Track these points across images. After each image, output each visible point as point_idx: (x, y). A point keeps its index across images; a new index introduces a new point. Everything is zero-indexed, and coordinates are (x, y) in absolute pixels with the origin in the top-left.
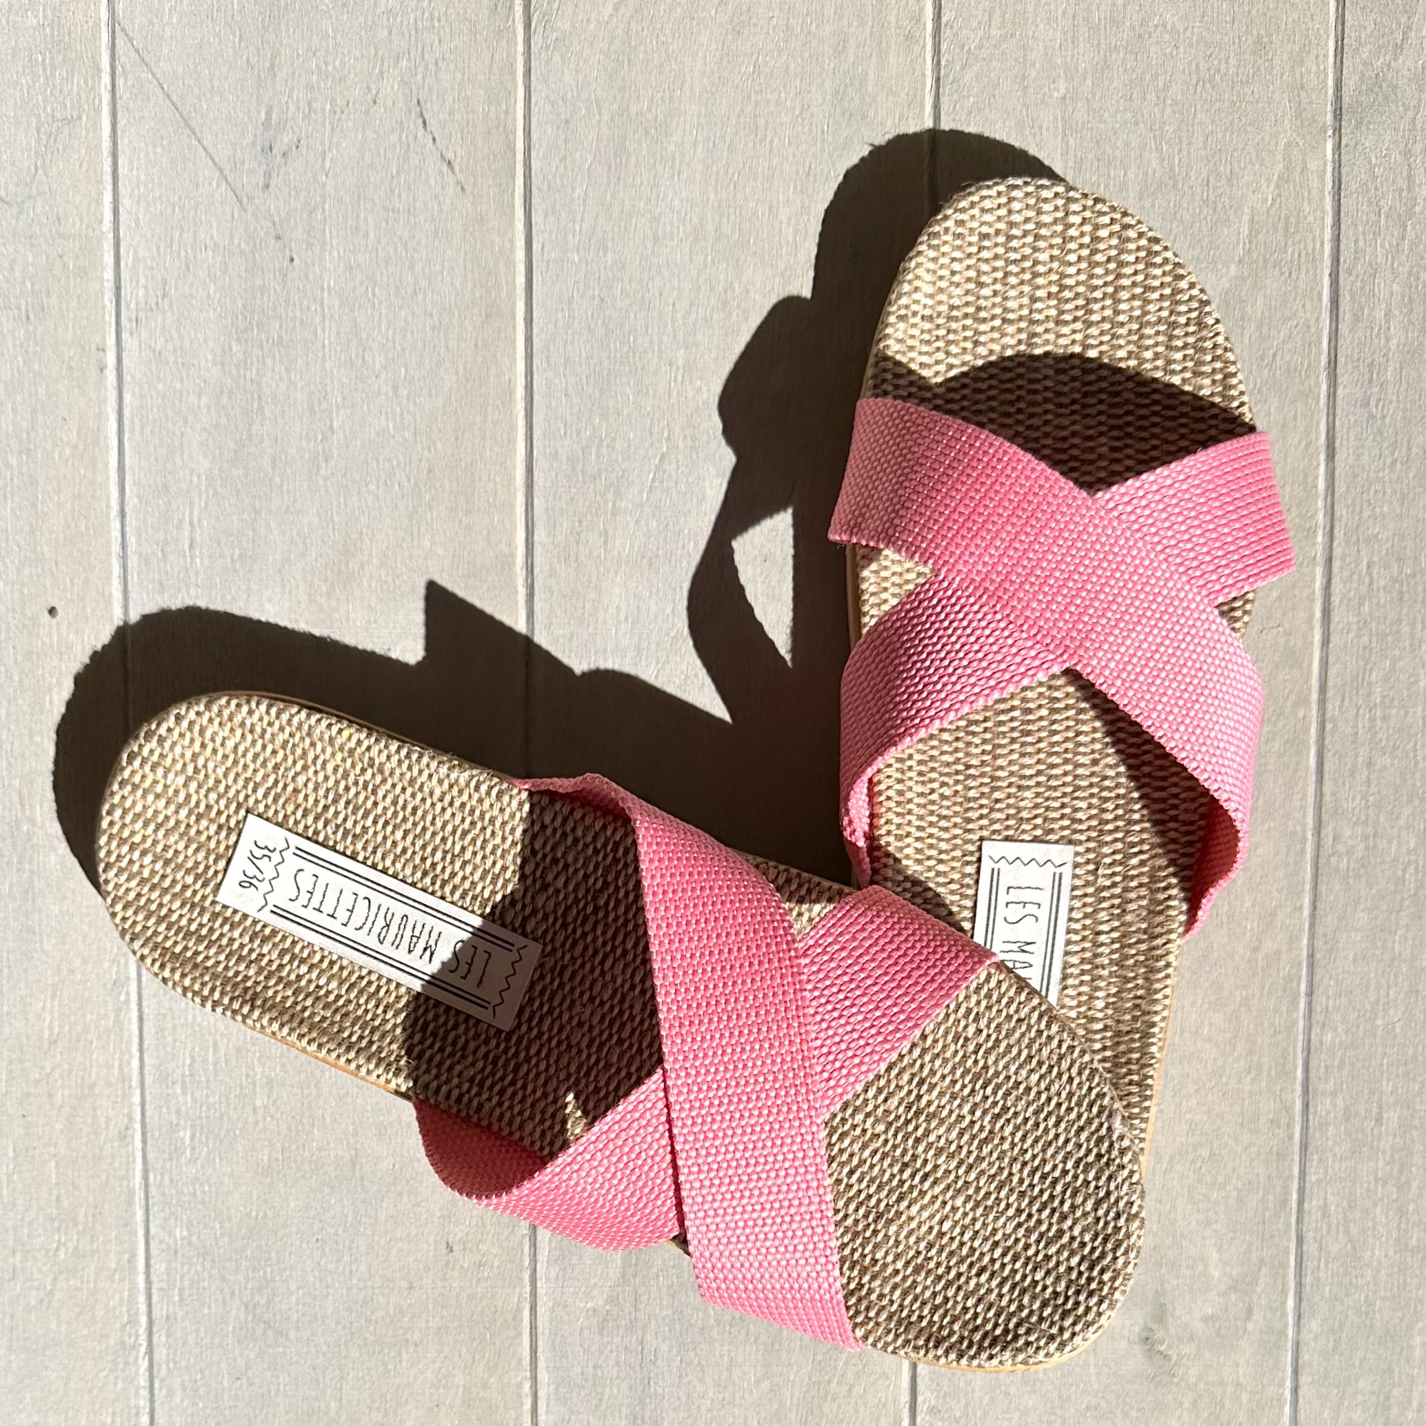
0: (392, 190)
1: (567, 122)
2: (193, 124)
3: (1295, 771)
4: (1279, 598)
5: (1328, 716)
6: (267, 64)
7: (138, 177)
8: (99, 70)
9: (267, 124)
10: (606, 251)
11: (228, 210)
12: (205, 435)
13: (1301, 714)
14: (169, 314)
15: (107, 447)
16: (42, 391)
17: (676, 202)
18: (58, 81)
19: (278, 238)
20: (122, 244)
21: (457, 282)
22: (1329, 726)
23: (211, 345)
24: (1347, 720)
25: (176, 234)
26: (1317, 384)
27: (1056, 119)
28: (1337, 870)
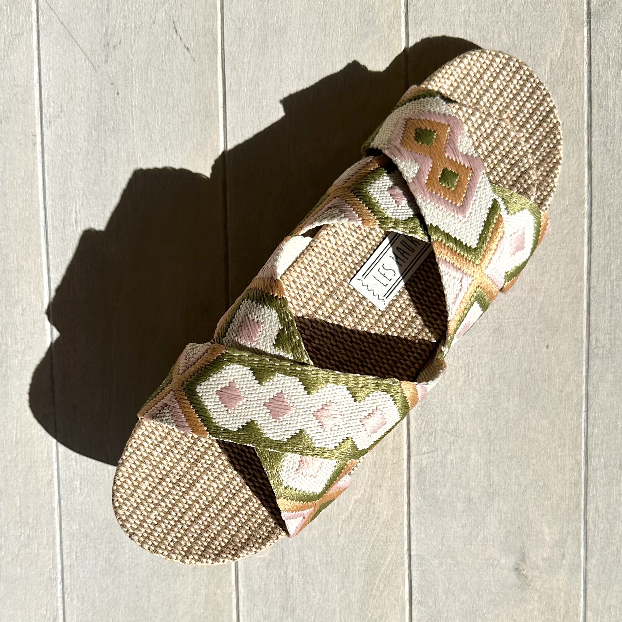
0: (162, 62)
1: (240, 29)
2: (73, 35)
3: (577, 311)
4: (568, 233)
5: (592, 285)
6: (106, 8)
7: (49, 59)
8: (31, 12)
9: (106, 34)
10: (259, 85)
11: (89, 72)
12: (81, 173)
13: (579, 285)
14: (63, 120)
15: (38, 179)
16: (8, 154)
17: (290, 63)
18: (13, 18)
19: (112, 84)
20: (43, 89)
21: (192, 102)
22: (592, 290)
23: (83, 132)
24: (600, 287)
25: (67, 84)
26: (583, 137)
27: (461, 21)
28: (597, 355)
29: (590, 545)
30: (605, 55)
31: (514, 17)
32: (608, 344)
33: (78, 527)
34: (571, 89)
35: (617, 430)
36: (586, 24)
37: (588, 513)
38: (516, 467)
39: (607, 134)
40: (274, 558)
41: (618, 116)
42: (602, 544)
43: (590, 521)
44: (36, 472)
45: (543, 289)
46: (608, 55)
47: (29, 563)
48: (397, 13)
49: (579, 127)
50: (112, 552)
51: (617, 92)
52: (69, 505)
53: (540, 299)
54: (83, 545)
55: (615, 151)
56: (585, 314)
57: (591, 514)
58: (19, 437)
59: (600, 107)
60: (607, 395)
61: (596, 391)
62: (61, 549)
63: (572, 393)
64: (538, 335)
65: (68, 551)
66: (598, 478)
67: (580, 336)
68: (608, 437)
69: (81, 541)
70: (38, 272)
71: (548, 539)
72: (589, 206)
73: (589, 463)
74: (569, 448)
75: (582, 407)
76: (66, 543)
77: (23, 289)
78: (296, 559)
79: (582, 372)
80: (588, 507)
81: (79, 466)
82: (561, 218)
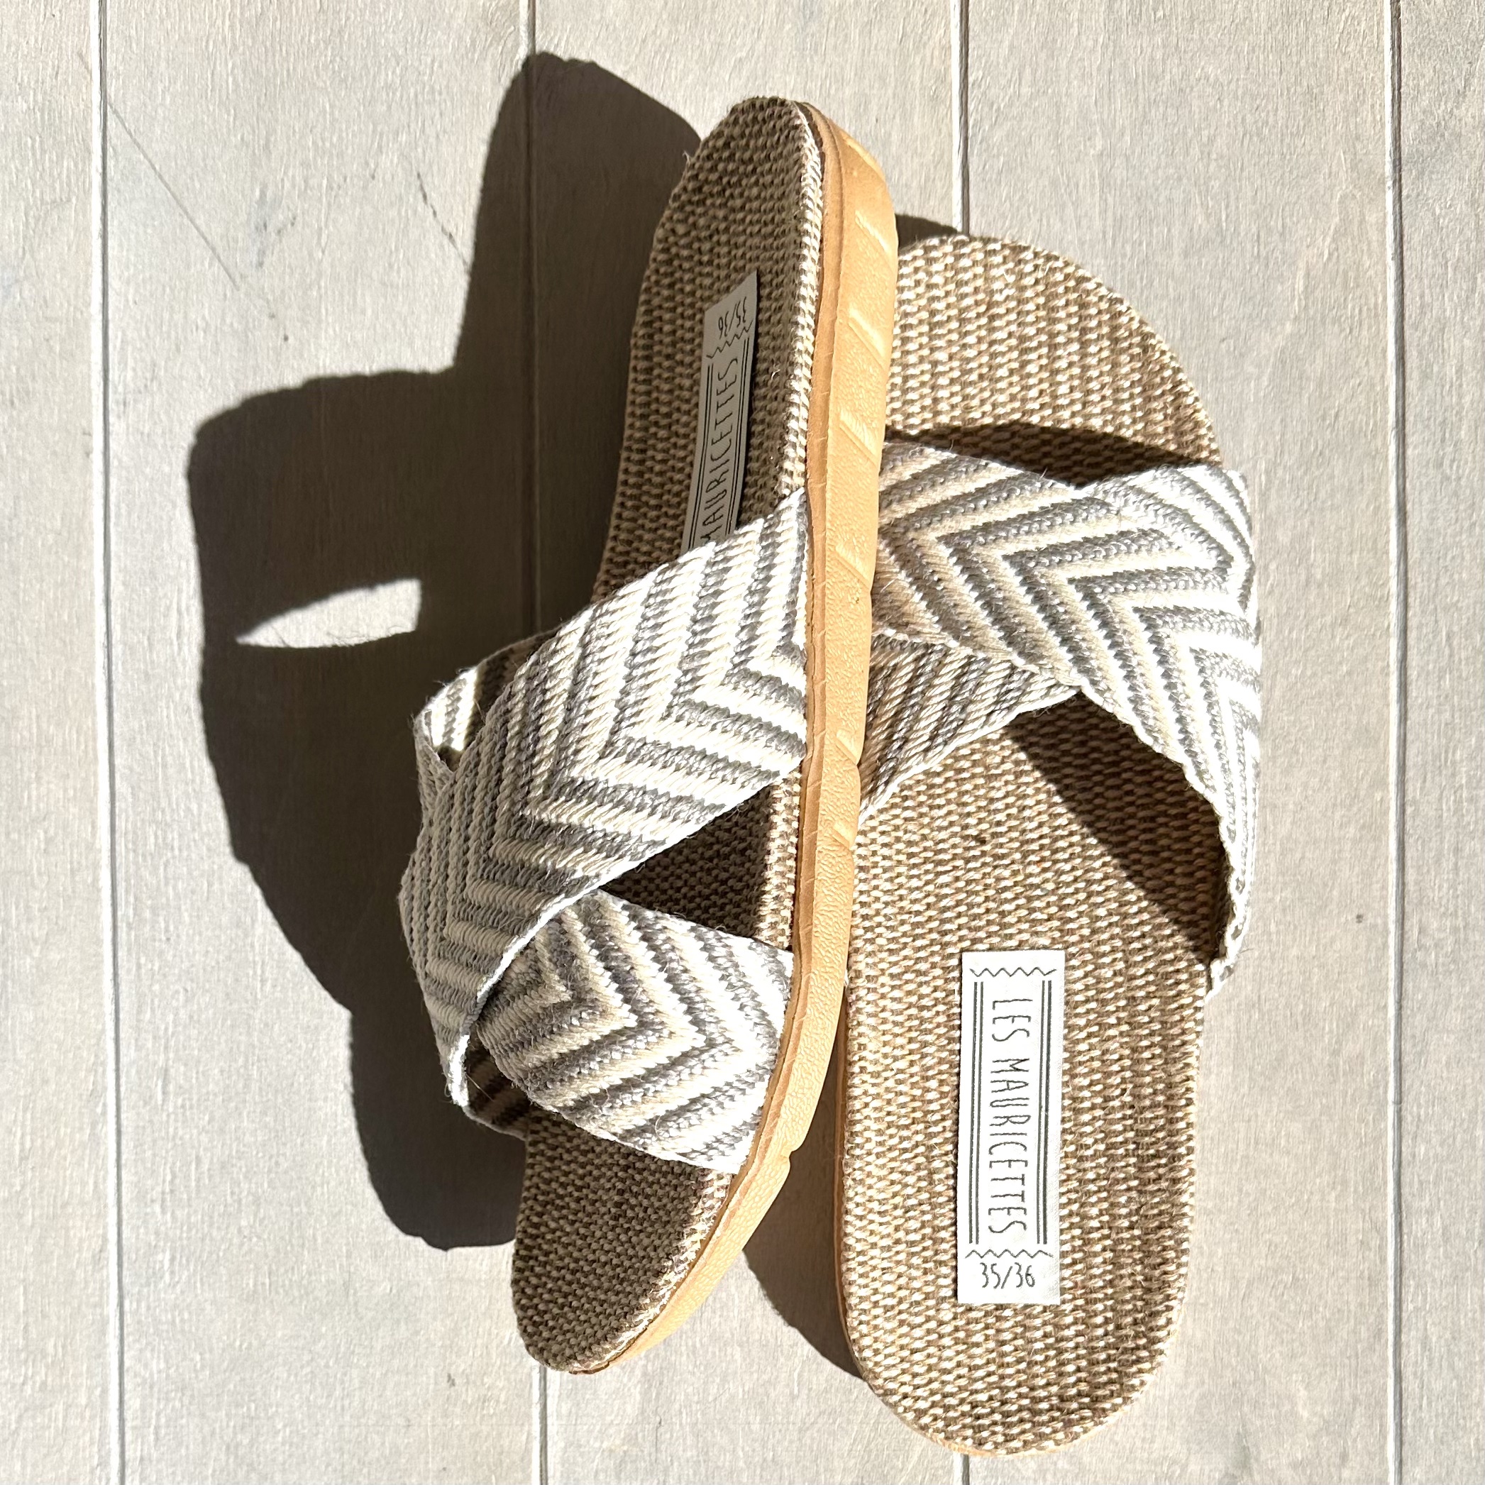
0: (390, 266)
1: (574, 192)
2: (185, 203)
6: (262, 142)
7: (128, 259)
8: (89, 152)
9: (261, 201)
11: (220, 288)
14: (158, 396)
15: (92, 533)
18: (47, 165)
19: (272, 316)
20: (111, 327)
25: (167, 316)
26: (1385, 445)
27: (1093, 177)
28: (1424, 965)
29: (1409, 1433)
30: (1435, 256)
31: (1220, 167)
32: (1451, 940)
33: (162, 1366)
34: (1355, 332)
35: (1474, 1148)
36: (1390, 183)
37: (1404, 1351)
38: (1227, 1236)
39: (1443, 440)
40: (635, 1451)
41: (1467, 399)
42: (1441, 1430)
43: (1408, 1372)
44: (67, 1230)
45: (1291, 806)
46: (1444, 256)
47: (44, 1451)
48: (942, 156)
49: (1375, 424)
50: (243, 1428)
51: (1467, 342)
52: (143, 1310)
53: (1283, 831)
54: (173, 1408)
55: (1463, 482)
56: (1393, 867)
57: (1409, 1354)
58: (28, 1145)
59: (1425, 376)
60: (1448, 1064)
61: (1421, 1053)
62: (122, 1420)
63: (1361, 1056)
64: (1279, 915)
65: (138, 1422)
66: (1428, 1267)
67: (1379, 921)
68: (1451, 1167)
69: (167, 1400)
70: (86, 752)
71: (1305, 1414)
72: (1401, 608)
73: (1405, 1230)
74: (1356, 1191)
75: (1386, 1092)
76: (133, 1403)
77: (49, 791)
78: (689, 1454)
79: (1385, 1006)
80: (1404, 1338)
81: (169, 1215)
82: (1333, 637)
